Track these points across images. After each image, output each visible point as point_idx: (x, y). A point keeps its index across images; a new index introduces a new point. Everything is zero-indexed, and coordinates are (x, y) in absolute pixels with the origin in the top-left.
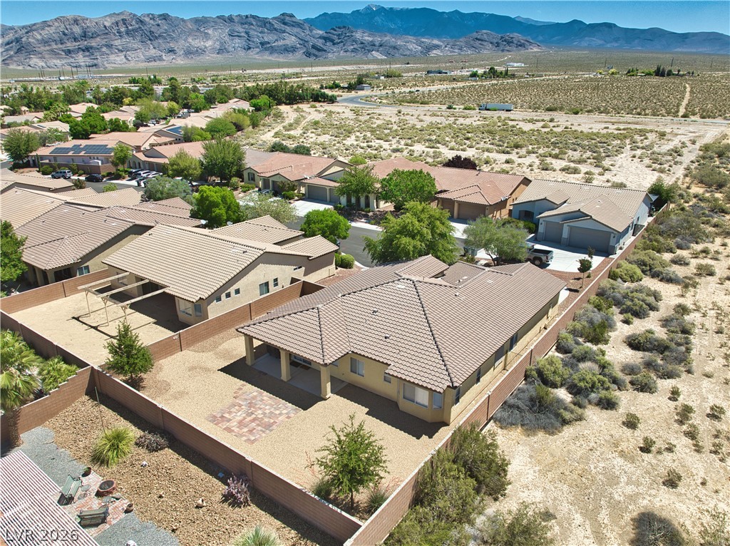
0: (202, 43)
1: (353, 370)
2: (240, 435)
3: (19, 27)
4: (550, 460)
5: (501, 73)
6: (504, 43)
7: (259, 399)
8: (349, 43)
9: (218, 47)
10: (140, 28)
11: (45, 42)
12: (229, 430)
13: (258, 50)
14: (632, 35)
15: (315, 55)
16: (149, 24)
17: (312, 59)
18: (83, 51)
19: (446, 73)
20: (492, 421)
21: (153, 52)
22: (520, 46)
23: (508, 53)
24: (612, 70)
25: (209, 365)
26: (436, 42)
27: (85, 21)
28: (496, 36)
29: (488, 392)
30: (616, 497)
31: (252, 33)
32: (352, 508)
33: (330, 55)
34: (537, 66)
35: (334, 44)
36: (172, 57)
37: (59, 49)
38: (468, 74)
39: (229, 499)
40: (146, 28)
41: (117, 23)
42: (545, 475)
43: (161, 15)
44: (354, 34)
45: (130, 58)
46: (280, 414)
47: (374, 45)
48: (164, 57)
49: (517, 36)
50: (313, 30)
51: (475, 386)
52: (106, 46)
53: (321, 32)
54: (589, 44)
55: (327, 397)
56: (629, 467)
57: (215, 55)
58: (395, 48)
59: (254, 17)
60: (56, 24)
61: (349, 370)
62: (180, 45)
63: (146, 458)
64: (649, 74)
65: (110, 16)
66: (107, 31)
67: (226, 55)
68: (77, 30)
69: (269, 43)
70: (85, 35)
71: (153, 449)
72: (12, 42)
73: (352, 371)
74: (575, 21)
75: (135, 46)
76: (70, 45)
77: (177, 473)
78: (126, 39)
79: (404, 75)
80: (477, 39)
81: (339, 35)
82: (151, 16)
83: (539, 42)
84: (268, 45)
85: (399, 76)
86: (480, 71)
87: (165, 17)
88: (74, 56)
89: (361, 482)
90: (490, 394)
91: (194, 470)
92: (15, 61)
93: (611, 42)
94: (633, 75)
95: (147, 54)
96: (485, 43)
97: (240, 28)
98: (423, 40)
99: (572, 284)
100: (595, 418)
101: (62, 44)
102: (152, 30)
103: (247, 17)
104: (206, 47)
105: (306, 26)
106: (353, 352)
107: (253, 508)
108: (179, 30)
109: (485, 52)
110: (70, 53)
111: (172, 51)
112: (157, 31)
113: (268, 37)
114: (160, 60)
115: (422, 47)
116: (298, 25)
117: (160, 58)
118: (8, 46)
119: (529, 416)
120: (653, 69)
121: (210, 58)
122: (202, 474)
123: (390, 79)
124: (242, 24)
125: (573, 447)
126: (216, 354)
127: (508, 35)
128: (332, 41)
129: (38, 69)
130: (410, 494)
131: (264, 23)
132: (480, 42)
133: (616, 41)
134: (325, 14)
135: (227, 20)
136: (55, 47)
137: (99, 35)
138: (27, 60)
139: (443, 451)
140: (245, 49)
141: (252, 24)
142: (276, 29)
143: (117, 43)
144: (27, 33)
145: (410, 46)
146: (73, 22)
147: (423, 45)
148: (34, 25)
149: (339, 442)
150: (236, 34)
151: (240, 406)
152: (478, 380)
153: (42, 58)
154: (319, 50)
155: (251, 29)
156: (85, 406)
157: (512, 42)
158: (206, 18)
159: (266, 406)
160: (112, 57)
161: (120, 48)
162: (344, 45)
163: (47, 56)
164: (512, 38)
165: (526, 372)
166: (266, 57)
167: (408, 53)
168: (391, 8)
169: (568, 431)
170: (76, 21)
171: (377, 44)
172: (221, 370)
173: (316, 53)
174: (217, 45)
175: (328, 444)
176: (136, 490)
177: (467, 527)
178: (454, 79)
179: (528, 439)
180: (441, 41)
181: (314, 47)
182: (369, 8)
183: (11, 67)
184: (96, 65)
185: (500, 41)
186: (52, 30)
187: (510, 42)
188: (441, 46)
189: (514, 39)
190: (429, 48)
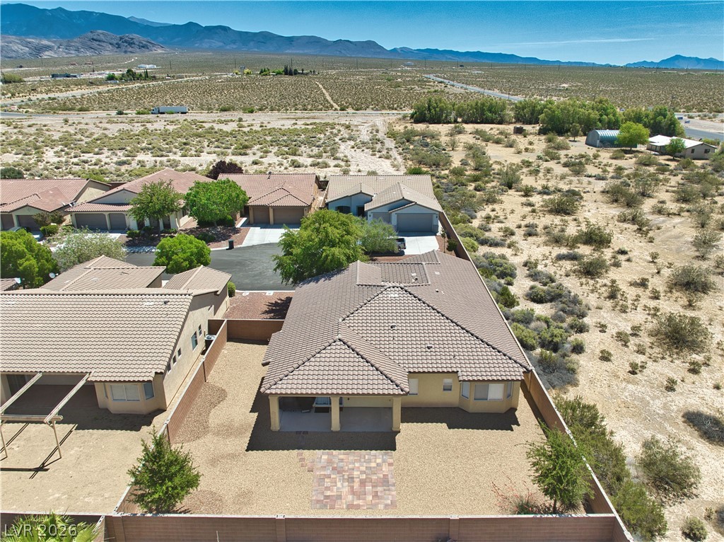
5: (141, 75)
6: (124, 44)
7: (336, 460)
14: (245, 37)
19: (75, 76)
22: (143, 47)
23: (132, 55)
24: (246, 70)
25: (226, 449)
26: (45, 42)
28: (115, 38)
34: (171, 68)
38: (104, 76)
49: (137, 37)
54: (210, 46)
64: (279, 73)
74: (190, 24)
79: (25, 79)
80: (93, 39)
83: (161, 43)
85: (20, 81)
86: (117, 73)
93: (230, 44)
94: (266, 75)
96: (104, 44)
98: (29, 40)
109: (107, 53)
115: (30, 48)
119: (551, 377)
120: (282, 70)
123: (11, 86)
127: (127, 36)
132: (98, 43)
133: (234, 43)
145: (15, 47)
147: (30, 45)
159: (354, 464)
164: (132, 39)
167: (14, 55)
172: (249, 449)
178: (92, 83)
180: (51, 41)
185: (120, 42)
187: (132, 43)
188: (53, 47)
189: (135, 40)
190: (39, 50)
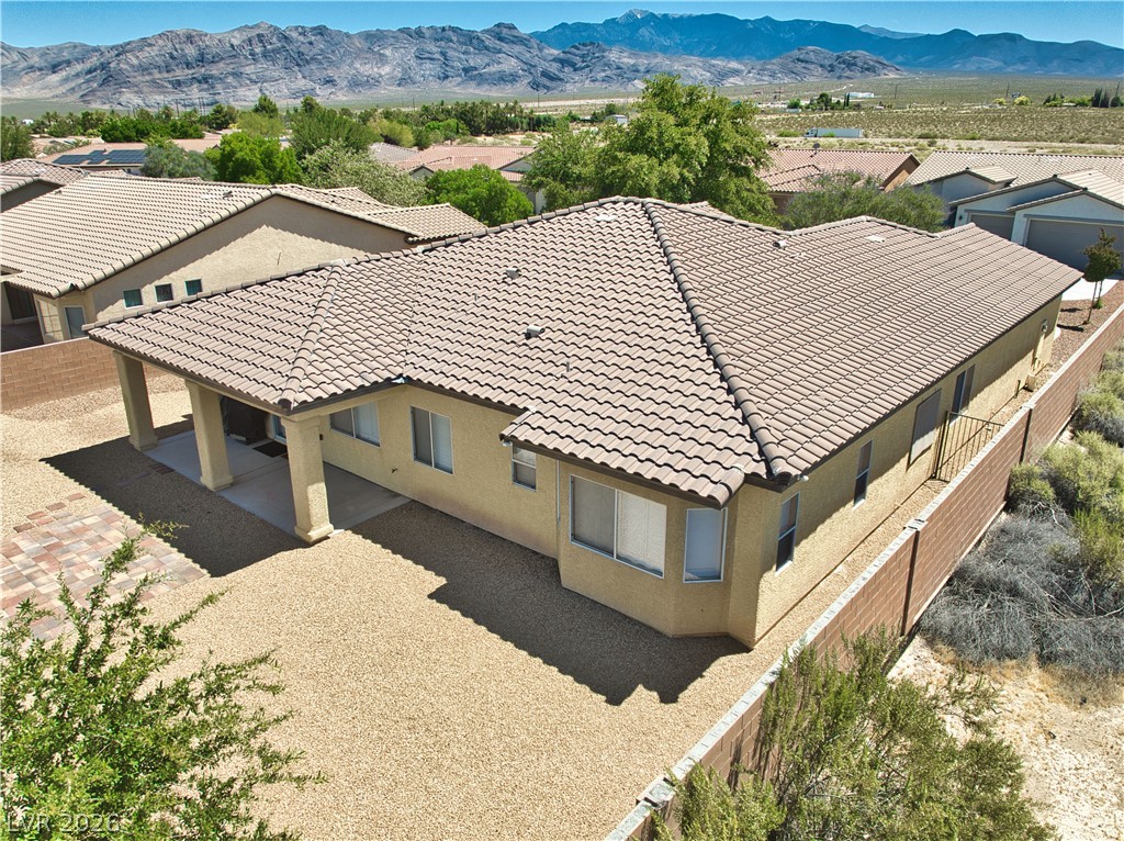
0: (376, 70)
1: (422, 455)
3: (106, 47)
5: (838, 104)
6: (843, 66)
8: (598, 68)
9: (400, 75)
10: (284, 47)
11: (144, 69)
13: (459, 79)
14: (1047, 53)
15: (545, 87)
16: (298, 41)
17: (542, 92)
18: (199, 82)
20: (918, 641)
21: (302, 83)
22: (868, 69)
23: (847, 80)
24: (1021, 98)
26: (734, 65)
27: (203, 38)
28: (829, 55)
29: (911, 522)
31: (451, 53)
33: (569, 87)
34: (895, 96)
35: (575, 70)
36: (329, 91)
37: (164, 79)
40: (292, 47)
41: (250, 40)
43: (315, 29)
44: (606, 54)
45: (267, 93)
47: (638, 71)
48: (318, 91)
49: (862, 55)
50: (544, 48)
51: (851, 509)
52: (234, 74)
53: (555, 52)
54: (979, 67)
55: (314, 534)
57: (393, 88)
59: (453, 29)
60: (161, 42)
61: (411, 455)
62: (342, 73)
64: (1082, 104)
65: (240, 29)
66: (234, 53)
67: (412, 88)
68: (191, 51)
69: (476, 69)
70: (201, 59)
72: (95, 70)
73: (418, 457)
74: (956, 32)
75: (276, 74)
76: (181, 73)
78: (263, 65)
80: (798, 60)
81: (583, 56)
82: (300, 30)
83: (898, 64)
84: (475, 72)
86: (804, 102)
87: (321, 31)
88: (185, 89)
90: (920, 527)
92: (100, 98)
93: (1015, 64)
94: (1056, 106)
95: (293, 86)
96: (812, 67)
97: (432, 47)
98: (714, 62)
101: (168, 72)
102: (301, 50)
103: (444, 29)
104: (381, 76)
105: (534, 42)
106: (408, 379)
108: (342, 51)
109: (812, 79)
110: (180, 86)
111: (330, 81)
112: (309, 52)
113: (476, 60)
115: (712, 73)
116: (522, 41)
117: (313, 93)
118: (89, 75)
120: (1087, 97)
121: (387, 92)
124: (436, 40)
127: (848, 54)
128: (573, 65)
131: (470, 38)
132: (803, 65)
133: (1022, 63)
134: (564, 25)
135: (414, 35)
136: (158, 76)
137: (222, 59)
138: (117, 96)
140: (439, 78)
141: (451, 41)
142: (487, 48)
143: (249, 70)
144: (117, 55)
145: (694, 72)
146: (184, 39)
147: (713, 70)
148: (128, 43)
150: (427, 55)
152: (859, 492)
153: (139, 92)
154: (552, 79)
155: (449, 47)
157: (856, 65)
158: (382, 32)
160: (241, 92)
161: (254, 77)
162: (591, 71)
163: (145, 89)
164: (855, 58)
165: (1010, 482)
166: (472, 91)
168: (665, 15)
170: (190, 38)
171: (642, 69)
173: (548, 83)
174: (398, 73)
178: (762, 111)
179: (1082, 716)
180: (741, 64)
181: (545, 74)
182: (630, 15)
183: (94, 106)
184: (217, 104)
185: (835, 63)
186: (154, 51)
187: (852, 65)
188: (742, 71)
189: (858, 60)
190: (723, 75)
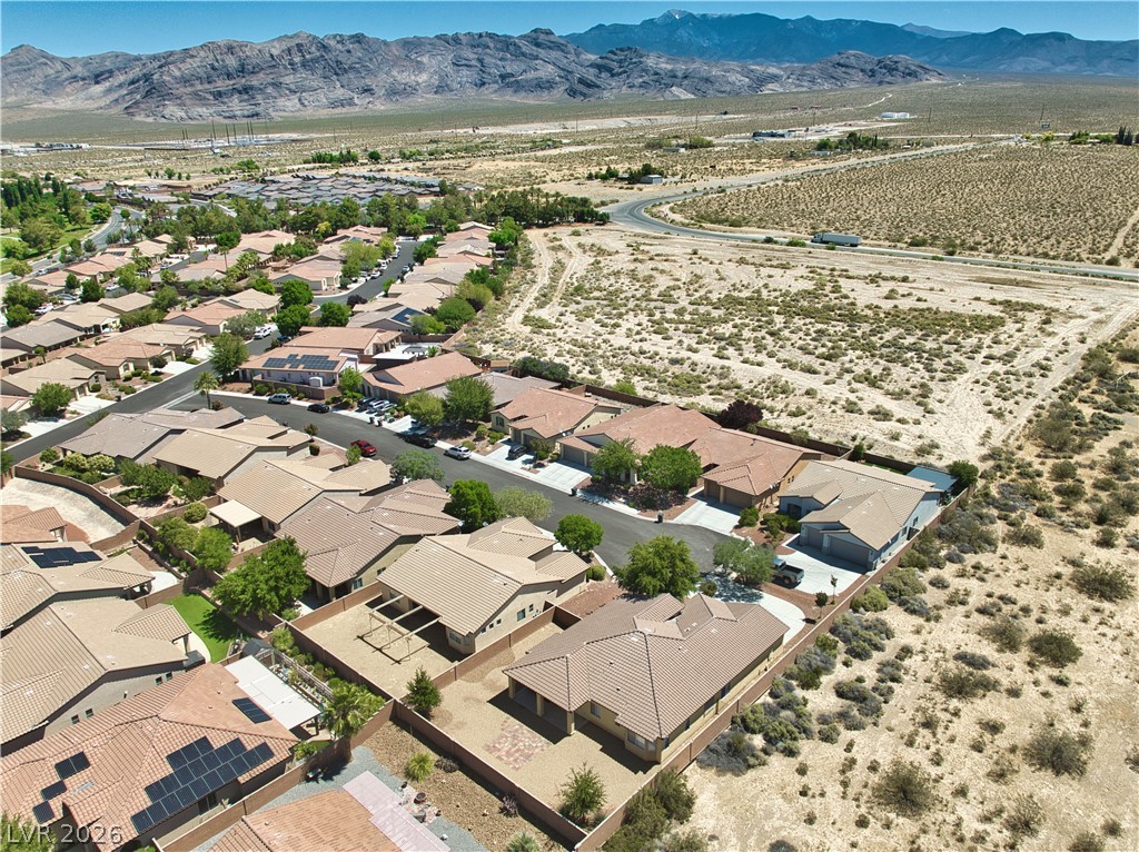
0: (413, 78)
1: (593, 712)
2: (508, 763)
3: (148, 57)
4: (729, 796)
5: (867, 140)
6: (883, 71)
7: (520, 731)
8: (635, 74)
9: (437, 83)
10: (322, 56)
11: (185, 81)
12: (499, 758)
13: (496, 86)
15: (582, 94)
16: (336, 50)
17: (579, 99)
18: (240, 92)
19: (783, 136)
20: (694, 762)
21: (340, 93)
22: (910, 74)
23: (890, 88)
25: (480, 697)
26: (773, 70)
27: (243, 48)
28: (870, 60)
30: (766, 828)
31: (487, 60)
32: (583, 823)
33: (606, 94)
34: (931, 117)
35: (613, 75)
36: (367, 100)
37: (207, 91)
38: (819, 139)
39: (503, 810)
40: (330, 56)
41: (289, 50)
42: (721, 808)
43: (353, 37)
44: (643, 59)
45: (306, 103)
46: (537, 747)
47: (675, 77)
48: (356, 101)
49: (904, 59)
50: (580, 53)
51: (685, 732)
52: (273, 84)
53: (593, 57)
54: (1026, 68)
55: (572, 733)
56: (785, 807)
57: (431, 96)
58: (707, 80)
59: (490, 36)
60: (202, 54)
61: (589, 714)
62: (379, 82)
63: (445, 778)
65: (280, 39)
66: (274, 63)
67: (449, 95)
68: (232, 62)
69: (513, 75)
70: (242, 70)
71: (449, 770)
72: (138, 81)
74: (1003, 30)
75: (315, 84)
76: (222, 84)
77: (467, 790)
78: (302, 74)
80: (839, 64)
81: (620, 61)
82: (338, 38)
83: (941, 66)
84: (512, 79)
85: (709, 144)
87: (358, 39)
88: (226, 100)
89: (589, 807)
91: (479, 788)
92: (144, 110)
93: (1063, 64)
95: (331, 95)
96: (852, 72)
97: (470, 54)
98: (753, 67)
99: (813, 612)
100: (776, 764)
101: (209, 83)
102: (339, 59)
103: (480, 36)
104: (418, 84)
105: (571, 47)
106: (592, 700)
107: (520, 818)
108: (379, 59)
109: (853, 85)
110: (221, 97)
111: (368, 90)
112: (346, 60)
113: (512, 67)
114: (350, 105)
115: (750, 79)
116: (557, 46)
117: (351, 102)
118: (132, 87)
119: (723, 759)
121: (425, 100)
122: (485, 792)
123: (695, 151)
124: (473, 46)
125: (749, 788)
126: (484, 685)
127: (890, 57)
128: (610, 70)
129: (175, 121)
130: (621, 817)
131: (506, 44)
132: (844, 69)
133: (1072, 62)
134: (601, 26)
135: (451, 41)
136: (200, 87)
137: (262, 69)
138: (161, 108)
139: (648, 787)
140: (476, 85)
141: (488, 47)
142: (524, 54)
143: (289, 79)
144: (160, 67)
145: (732, 78)
146: (226, 50)
147: (752, 75)
148: (171, 54)
149: (576, 781)
150: (464, 62)
151: (507, 737)
152: (688, 727)
153: (182, 105)
154: (590, 85)
155: (486, 54)
156: (391, 730)
157: (897, 69)
158: (419, 38)
159: (526, 738)
160: (281, 102)
161: (293, 87)
162: (628, 76)
163: (188, 102)
164: (896, 62)
165: (732, 718)
166: (508, 98)
167: (728, 88)
168: (704, 16)
169: (751, 774)
170: (230, 49)
171: (680, 74)
172: (490, 702)
173: (585, 90)
174: (435, 81)
175: (569, 781)
176: (440, 800)
177: (656, 841)
178: (792, 153)
180: (781, 68)
181: (581, 81)
182: (669, 16)
183: (138, 118)
184: (257, 115)
185: (876, 68)
186: (196, 63)
187: (894, 70)
188: (782, 76)
189: (899, 65)
190: (762, 81)
